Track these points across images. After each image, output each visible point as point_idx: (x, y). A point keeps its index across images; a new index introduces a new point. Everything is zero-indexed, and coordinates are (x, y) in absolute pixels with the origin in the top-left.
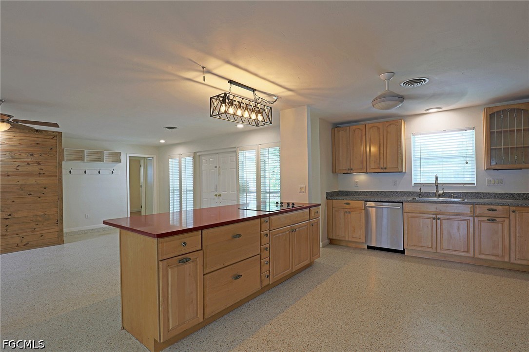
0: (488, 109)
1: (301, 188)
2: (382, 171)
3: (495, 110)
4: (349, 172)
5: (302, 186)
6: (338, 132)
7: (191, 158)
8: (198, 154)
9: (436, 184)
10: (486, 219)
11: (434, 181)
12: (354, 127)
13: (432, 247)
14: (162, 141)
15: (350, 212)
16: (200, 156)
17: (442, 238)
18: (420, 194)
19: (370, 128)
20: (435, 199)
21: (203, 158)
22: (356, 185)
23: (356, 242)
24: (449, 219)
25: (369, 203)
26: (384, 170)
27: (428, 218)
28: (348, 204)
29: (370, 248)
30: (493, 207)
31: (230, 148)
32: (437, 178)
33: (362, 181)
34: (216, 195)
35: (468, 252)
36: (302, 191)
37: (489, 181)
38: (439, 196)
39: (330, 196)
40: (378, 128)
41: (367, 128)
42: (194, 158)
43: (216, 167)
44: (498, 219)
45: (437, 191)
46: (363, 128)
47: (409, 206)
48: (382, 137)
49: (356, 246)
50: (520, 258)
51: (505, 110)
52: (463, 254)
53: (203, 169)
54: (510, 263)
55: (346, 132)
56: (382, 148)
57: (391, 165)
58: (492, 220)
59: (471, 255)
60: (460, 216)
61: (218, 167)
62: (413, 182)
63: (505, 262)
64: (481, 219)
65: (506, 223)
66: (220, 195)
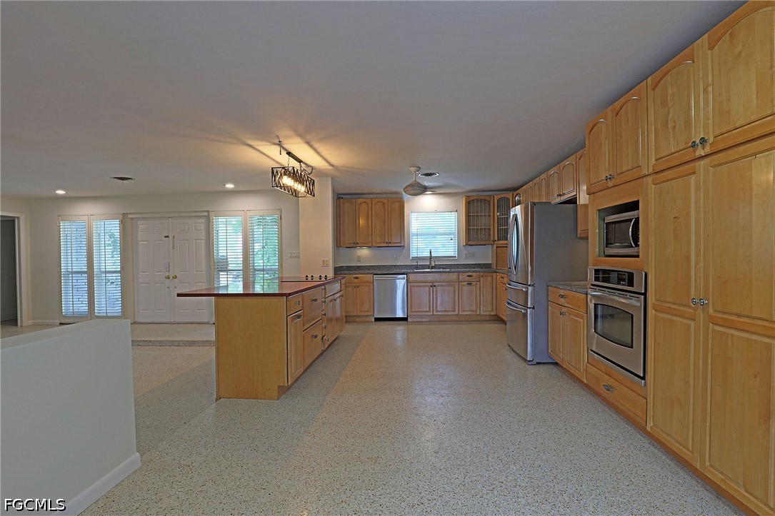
0: (468, 197)
1: (323, 261)
2: (387, 245)
3: (472, 198)
4: (355, 245)
5: (325, 259)
6: (344, 204)
7: (117, 222)
8: (130, 216)
9: (431, 258)
10: (466, 283)
11: (428, 255)
12: (360, 201)
13: (429, 311)
14: (60, 192)
15: (358, 287)
16: (132, 219)
17: (437, 302)
18: (417, 267)
19: (376, 203)
20: (429, 270)
21: (139, 222)
22: (359, 259)
23: (363, 316)
24: (442, 286)
25: (376, 276)
26: (389, 245)
27: (426, 286)
28: (357, 278)
29: (377, 320)
30: (470, 274)
31: (196, 212)
32: (431, 252)
33: (364, 254)
34: (168, 278)
36: (325, 264)
37: (466, 254)
38: (432, 268)
39: (338, 270)
40: (384, 204)
41: (373, 203)
42: (122, 222)
43: (168, 237)
44: (473, 283)
45: (431, 263)
46: (369, 201)
47: (412, 277)
48: (386, 212)
49: (366, 319)
50: (485, 310)
51: (477, 199)
52: (451, 313)
53: (139, 239)
54: (480, 315)
55: (352, 203)
56: (386, 223)
57: (395, 240)
58: (470, 284)
59: (457, 313)
60: (449, 283)
61: (171, 237)
62: (411, 256)
63: (477, 315)
64: (463, 283)
65: (478, 285)
66: (176, 277)
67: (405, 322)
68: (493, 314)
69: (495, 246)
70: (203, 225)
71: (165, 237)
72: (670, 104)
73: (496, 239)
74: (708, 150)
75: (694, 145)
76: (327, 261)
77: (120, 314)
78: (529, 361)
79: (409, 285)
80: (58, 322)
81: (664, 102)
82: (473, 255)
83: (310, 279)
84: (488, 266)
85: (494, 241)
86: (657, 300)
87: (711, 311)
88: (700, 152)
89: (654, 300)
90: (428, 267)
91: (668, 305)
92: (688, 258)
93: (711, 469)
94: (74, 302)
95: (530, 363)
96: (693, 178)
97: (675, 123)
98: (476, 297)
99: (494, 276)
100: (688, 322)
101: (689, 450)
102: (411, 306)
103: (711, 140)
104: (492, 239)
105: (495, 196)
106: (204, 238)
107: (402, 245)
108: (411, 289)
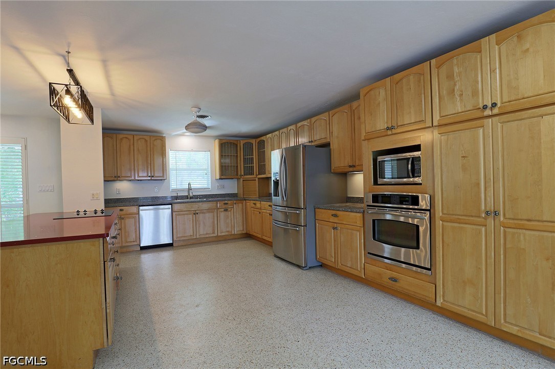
0: (220, 140)
1: (93, 195)
2: (149, 178)
5: (95, 192)
9: (190, 189)
10: (223, 210)
11: (187, 187)
12: (121, 136)
13: (193, 235)
15: (123, 219)
17: (199, 227)
18: (177, 198)
19: (138, 139)
20: (188, 200)
22: (118, 192)
23: (128, 246)
24: (203, 213)
25: (141, 208)
26: (153, 179)
27: (189, 214)
28: (122, 210)
29: (143, 248)
30: (226, 202)
32: (189, 185)
35: (214, 233)
36: (94, 197)
37: (218, 186)
38: (190, 198)
39: (109, 202)
40: (146, 141)
41: (135, 139)
44: (229, 209)
45: (189, 194)
46: (131, 137)
47: (176, 207)
48: (149, 149)
49: (132, 249)
50: (238, 229)
51: (227, 143)
52: (212, 235)
54: (234, 234)
55: (112, 138)
56: (149, 158)
57: (158, 174)
58: (226, 210)
59: (216, 235)
60: (210, 210)
62: (171, 189)
63: (232, 235)
64: (221, 210)
65: (232, 210)
67: (171, 247)
68: (244, 232)
69: (242, 180)
72: (457, 79)
73: (243, 174)
74: (496, 111)
75: (485, 107)
76: (97, 194)
78: (304, 267)
79: (174, 214)
81: (450, 77)
82: (223, 187)
83: (82, 214)
84: (235, 195)
85: (241, 175)
86: (443, 214)
87: (502, 219)
88: (488, 112)
89: (441, 214)
90: (187, 197)
91: (457, 217)
92: (478, 185)
93: (506, 324)
95: (305, 269)
96: (481, 130)
97: (462, 91)
98: (231, 220)
99: (244, 203)
100: (479, 227)
101: (483, 314)
102: (177, 232)
103: (499, 105)
104: (239, 174)
105: (242, 141)
107: (165, 178)
108: (176, 218)
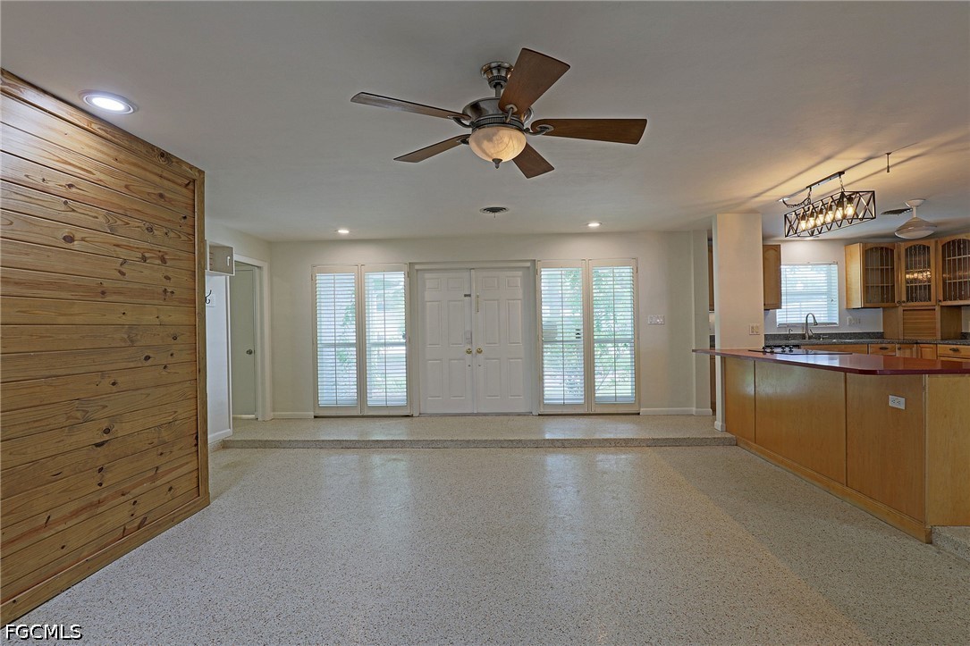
0: (865, 245)
1: (753, 328)
3: (872, 246)
5: (755, 325)
7: (401, 275)
8: (417, 267)
9: (806, 325)
14: (344, 232)
34: (470, 352)
36: (755, 332)
37: (850, 320)
42: (409, 276)
43: (469, 295)
51: (876, 248)
53: (426, 299)
61: (473, 296)
66: (479, 352)
70: (519, 279)
71: (466, 295)
76: (757, 327)
77: (404, 403)
80: (312, 414)
82: (859, 321)
84: (880, 336)
85: (900, 302)
90: (803, 337)
94: (336, 385)
104: (897, 300)
105: (902, 244)
106: (521, 296)
